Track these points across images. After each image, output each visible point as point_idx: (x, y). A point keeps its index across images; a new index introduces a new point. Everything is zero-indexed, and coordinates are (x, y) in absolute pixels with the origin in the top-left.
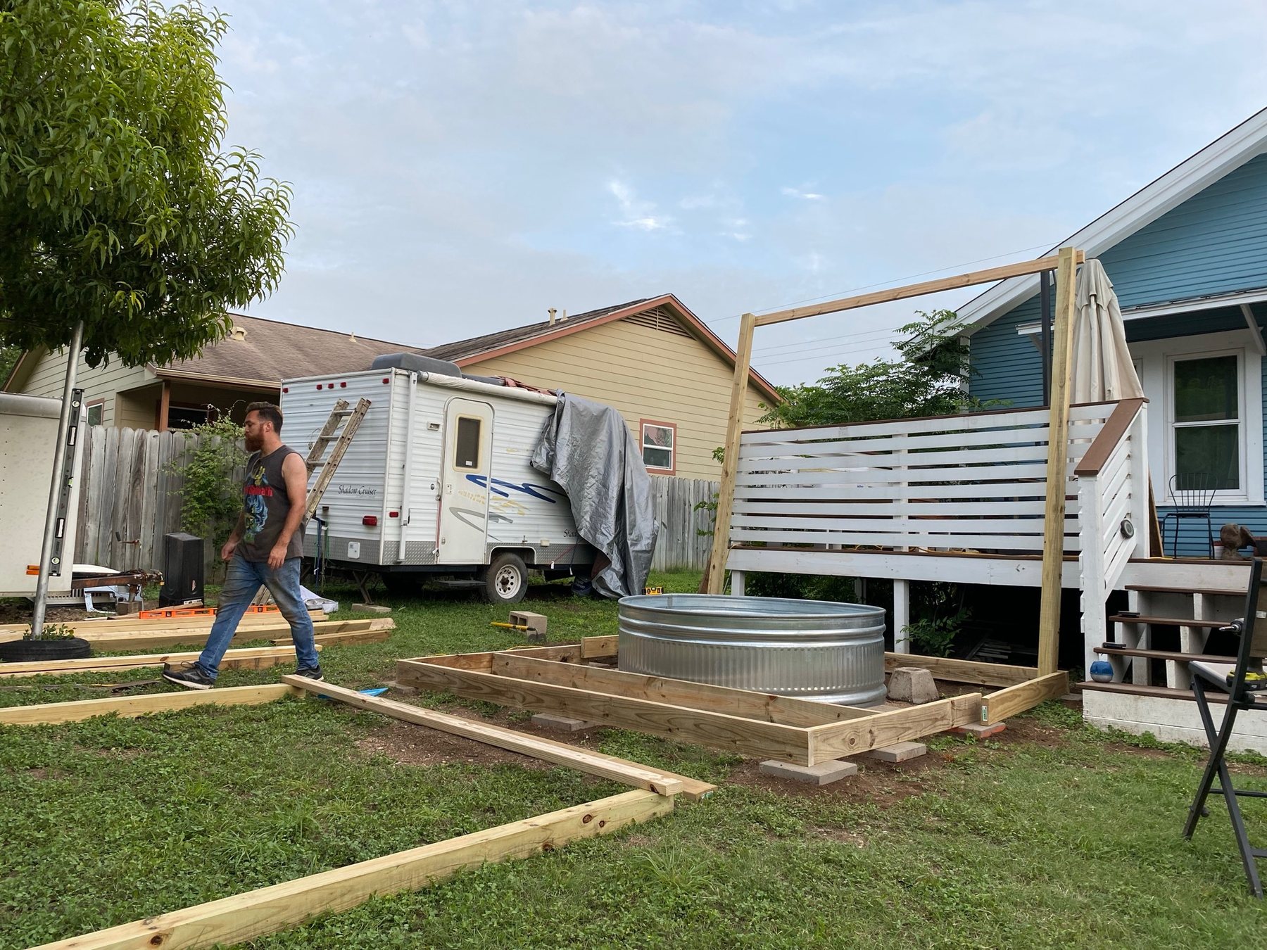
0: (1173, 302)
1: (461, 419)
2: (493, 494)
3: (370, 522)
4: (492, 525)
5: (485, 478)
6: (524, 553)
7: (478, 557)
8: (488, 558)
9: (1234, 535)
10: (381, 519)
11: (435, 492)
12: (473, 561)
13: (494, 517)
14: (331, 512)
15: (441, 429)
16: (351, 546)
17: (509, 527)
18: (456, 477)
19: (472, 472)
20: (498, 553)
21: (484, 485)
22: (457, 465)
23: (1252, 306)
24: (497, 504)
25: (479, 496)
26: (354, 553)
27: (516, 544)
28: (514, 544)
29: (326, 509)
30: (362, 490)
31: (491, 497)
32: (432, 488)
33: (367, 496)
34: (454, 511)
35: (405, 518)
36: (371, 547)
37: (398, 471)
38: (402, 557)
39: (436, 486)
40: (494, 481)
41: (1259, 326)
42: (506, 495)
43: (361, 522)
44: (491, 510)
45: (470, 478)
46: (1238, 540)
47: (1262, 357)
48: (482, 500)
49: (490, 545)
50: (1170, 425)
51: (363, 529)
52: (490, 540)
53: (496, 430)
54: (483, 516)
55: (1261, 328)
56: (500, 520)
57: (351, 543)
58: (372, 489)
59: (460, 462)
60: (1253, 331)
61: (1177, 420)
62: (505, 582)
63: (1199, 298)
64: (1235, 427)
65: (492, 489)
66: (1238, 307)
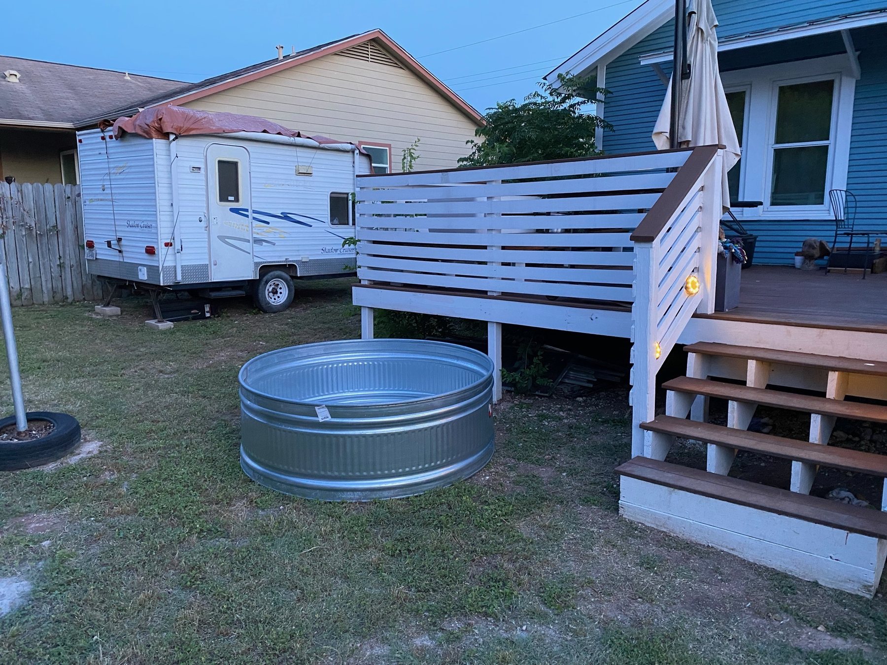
0: (783, 29)
1: (220, 162)
2: (256, 223)
3: (150, 251)
4: (257, 247)
5: (247, 210)
6: (288, 268)
7: (249, 274)
8: (256, 274)
9: (814, 248)
10: (158, 248)
11: (203, 224)
12: (243, 277)
13: (258, 241)
14: (123, 242)
15: (202, 171)
16: (140, 270)
17: (272, 248)
18: (221, 210)
19: (235, 205)
20: (266, 270)
21: (247, 216)
22: (221, 200)
23: (853, 32)
24: (261, 231)
25: (243, 225)
26: (143, 276)
27: (280, 262)
28: (278, 262)
29: (119, 240)
30: (142, 225)
31: (254, 225)
32: (201, 221)
33: (147, 230)
34: (222, 238)
35: (178, 246)
36: (153, 270)
37: (168, 209)
38: (179, 278)
39: (203, 219)
40: (255, 212)
41: (856, 50)
42: (268, 223)
43: (144, 251)
44: (255, 236)
45: (233, 210)
46: (816, 253)
47: (856, 81)
48: (246, 228)
49: (256, 264)
50: (770, 147)
51: (146, 256)
52: (257, 260)
53: (253, 169)
54: (248, 241)
55: (858, 53)
56: (264, 244)
57: (140, 267)
58: (149, 224)
59: (223, 198)
60: (851, 55)
61: (777, 142)
62: (275, 292)
63: (806, 25)
64: (826, 148)
65: (254, 218)
66: (838, 33)
